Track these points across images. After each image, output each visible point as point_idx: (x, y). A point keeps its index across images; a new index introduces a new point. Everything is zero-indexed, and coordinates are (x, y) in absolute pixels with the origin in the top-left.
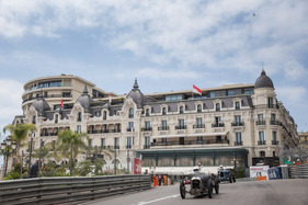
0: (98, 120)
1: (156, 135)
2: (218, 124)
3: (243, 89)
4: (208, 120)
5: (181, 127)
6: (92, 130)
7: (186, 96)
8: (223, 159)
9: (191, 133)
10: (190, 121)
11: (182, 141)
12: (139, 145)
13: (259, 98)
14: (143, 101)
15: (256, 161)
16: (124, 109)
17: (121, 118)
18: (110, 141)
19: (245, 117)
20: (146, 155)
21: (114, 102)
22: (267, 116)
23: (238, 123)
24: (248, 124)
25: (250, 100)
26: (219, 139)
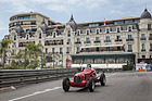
0: (50, 38)
1: (83, 46)
2: (118, 40)
3: (134, 20)
4: (113, 37)
6: (47, 43)
7: (101, 24)
9: (103, 45)
10: (102, 38)
11: (98, 49)
13: (143, 24)
14: (76, 27)
16: (65, 31)
17: (64, 37)
18: (57, 50)
19: (134, 36)
22: (147, 35)
23: (130, 39)
24: (136, 40)
25: (137, 26)
26: (119, 48)
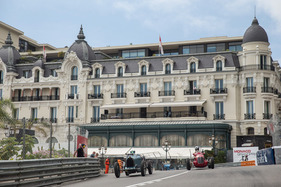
0: (26, 83)
1: (109, 104)
2: (192, 90)
3: (227, 44)
4: (180, 84)
5: (143, 93)
6: (18, 95)
7: (151, 51)
8: (199, 138)
9: (156, 102)
10: (155, 85)
11: (143, 113)
12: (85, 117)
13: (249, 55)
14: (90, 57)
15: (241, 141)
16: (65, 68)
17: (61, 80)
18: (43, 111)
19: (229, 82)
20: (95, 132)
21: (50, 58)
22: (258, 81)
23: (219, 90)
24: (232, 91)
25: (236, 59)
26: (193, 111)
